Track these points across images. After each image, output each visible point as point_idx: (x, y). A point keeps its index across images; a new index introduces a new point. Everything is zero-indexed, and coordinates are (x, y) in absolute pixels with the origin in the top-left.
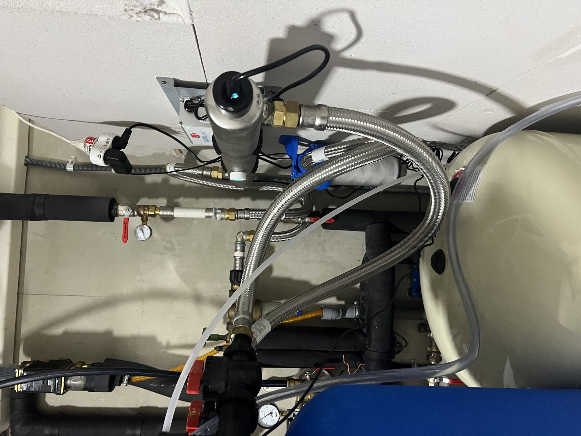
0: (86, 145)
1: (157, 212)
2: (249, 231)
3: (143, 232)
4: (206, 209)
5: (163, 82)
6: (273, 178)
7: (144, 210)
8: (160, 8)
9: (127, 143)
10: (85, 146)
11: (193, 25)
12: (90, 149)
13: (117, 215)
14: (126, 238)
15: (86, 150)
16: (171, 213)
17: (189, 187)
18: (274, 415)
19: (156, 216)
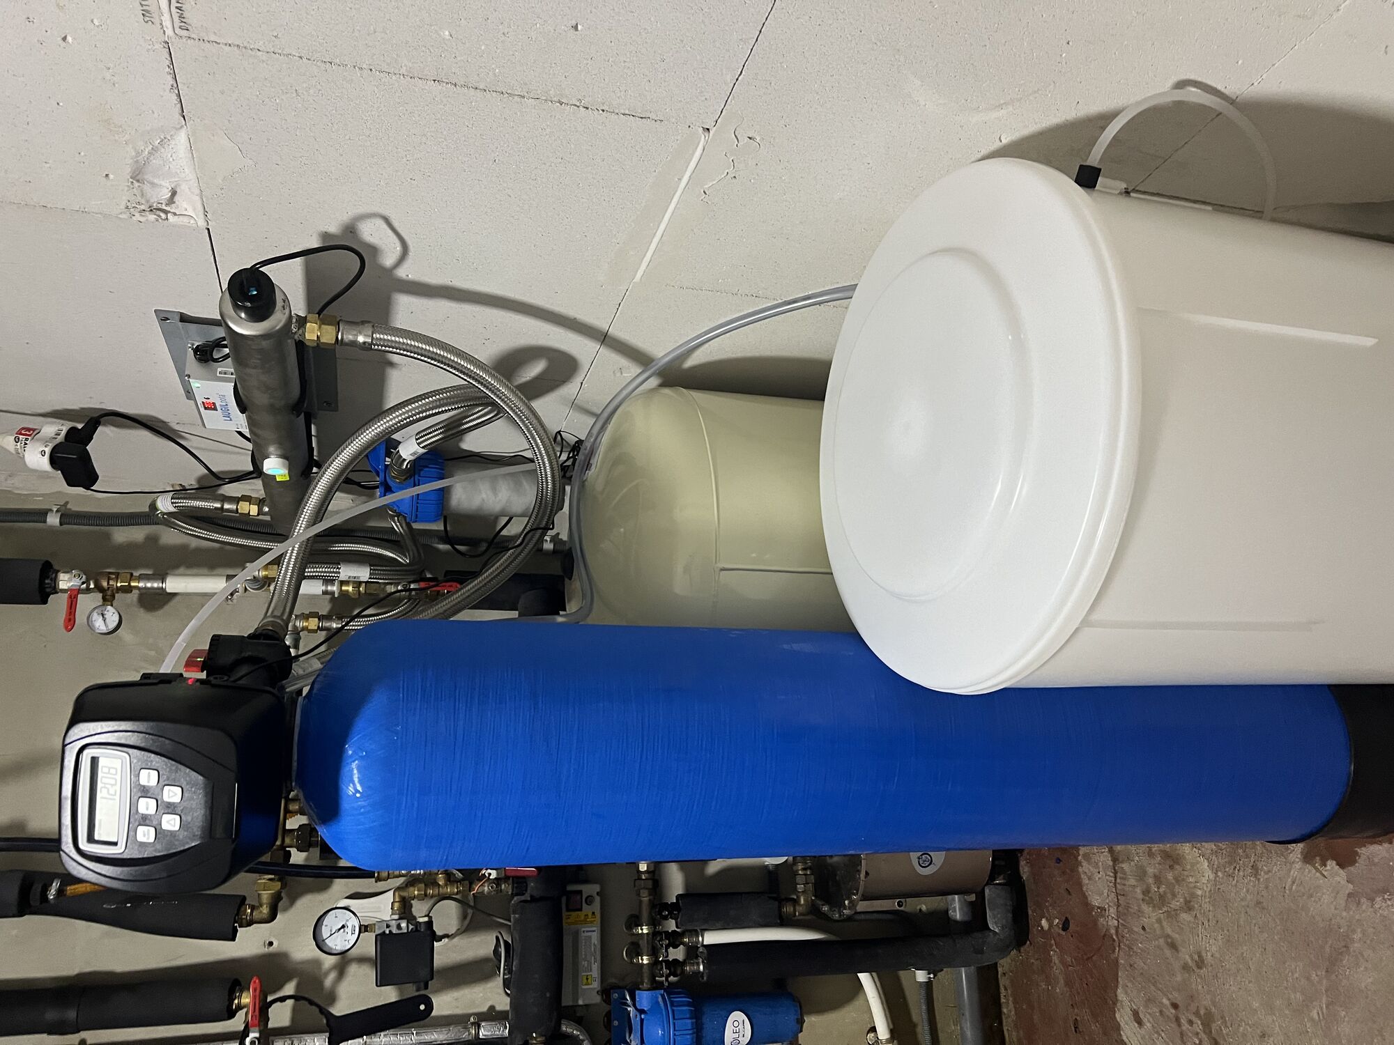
0: (19, 439)
1: (133, 584)
2: (308, 613)
3: (105, 620)
4: (227, 575)
5: (163, 317)
6: (352, 531)
7: (109, 579)
8: (168, 209)
9: (92, 439)
10: (17, 440)
11: (208, 229)
12: (26, 444)
13: (55, 590)
14: (72, 622)
15: (19, 447)
16: (161, 585)
17: (198, 550)
18: (349, 930)
19: (131, 591)
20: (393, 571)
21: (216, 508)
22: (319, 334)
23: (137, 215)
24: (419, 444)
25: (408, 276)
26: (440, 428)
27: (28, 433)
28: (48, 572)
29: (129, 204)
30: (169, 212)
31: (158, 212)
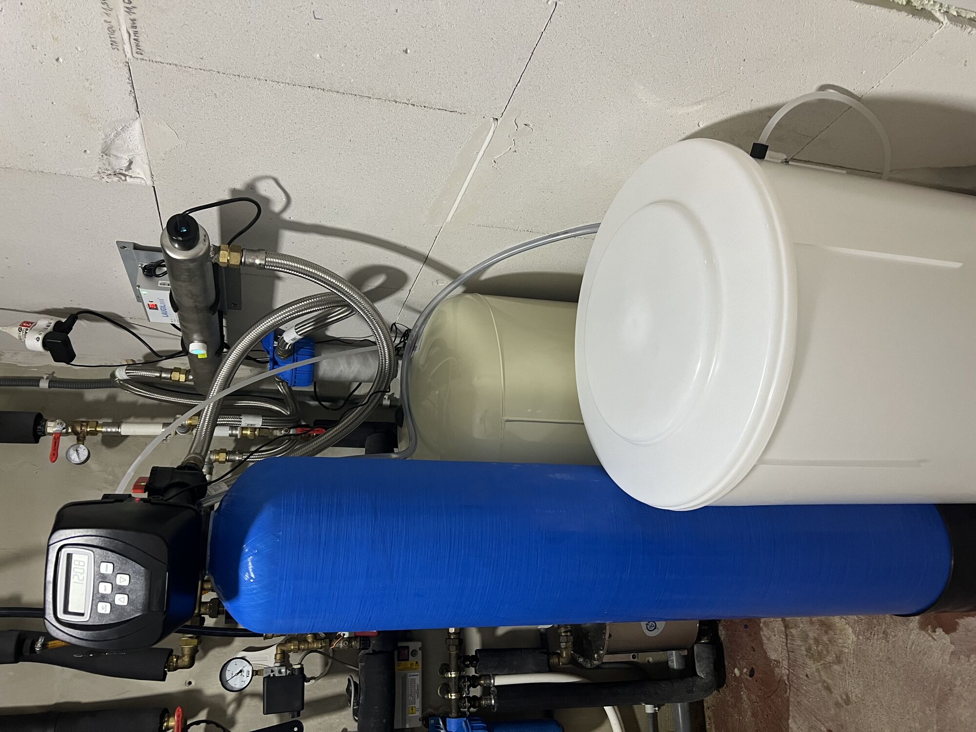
0: (21, 329)
1: (98, 429)
2: (219, 449)
3: (78, 454)
4: (164, 423)
5: (122, 246)
6: (252, 392)
7: (82, 426)
8: (126, 173)
9: (72, 329)
10: (20, 330)
11: (154, 187)
12: (27, 333)
13: (44, 433)
14: (56, 456)
15: (21, 335)
16: (117, 430)
17: (143, 406)
18: (245, 674)
19: (97, 434)
20: (280, 420)
21: (156, 377)
22: (229, 258)
23: (106, 177)
24: (297, 332)
25: (290, 218)
26: (311, 322)
27: (28, 325)
28: (39, 421)
29: (100, 170)
30: (128, 175)
31: (120, 176)
